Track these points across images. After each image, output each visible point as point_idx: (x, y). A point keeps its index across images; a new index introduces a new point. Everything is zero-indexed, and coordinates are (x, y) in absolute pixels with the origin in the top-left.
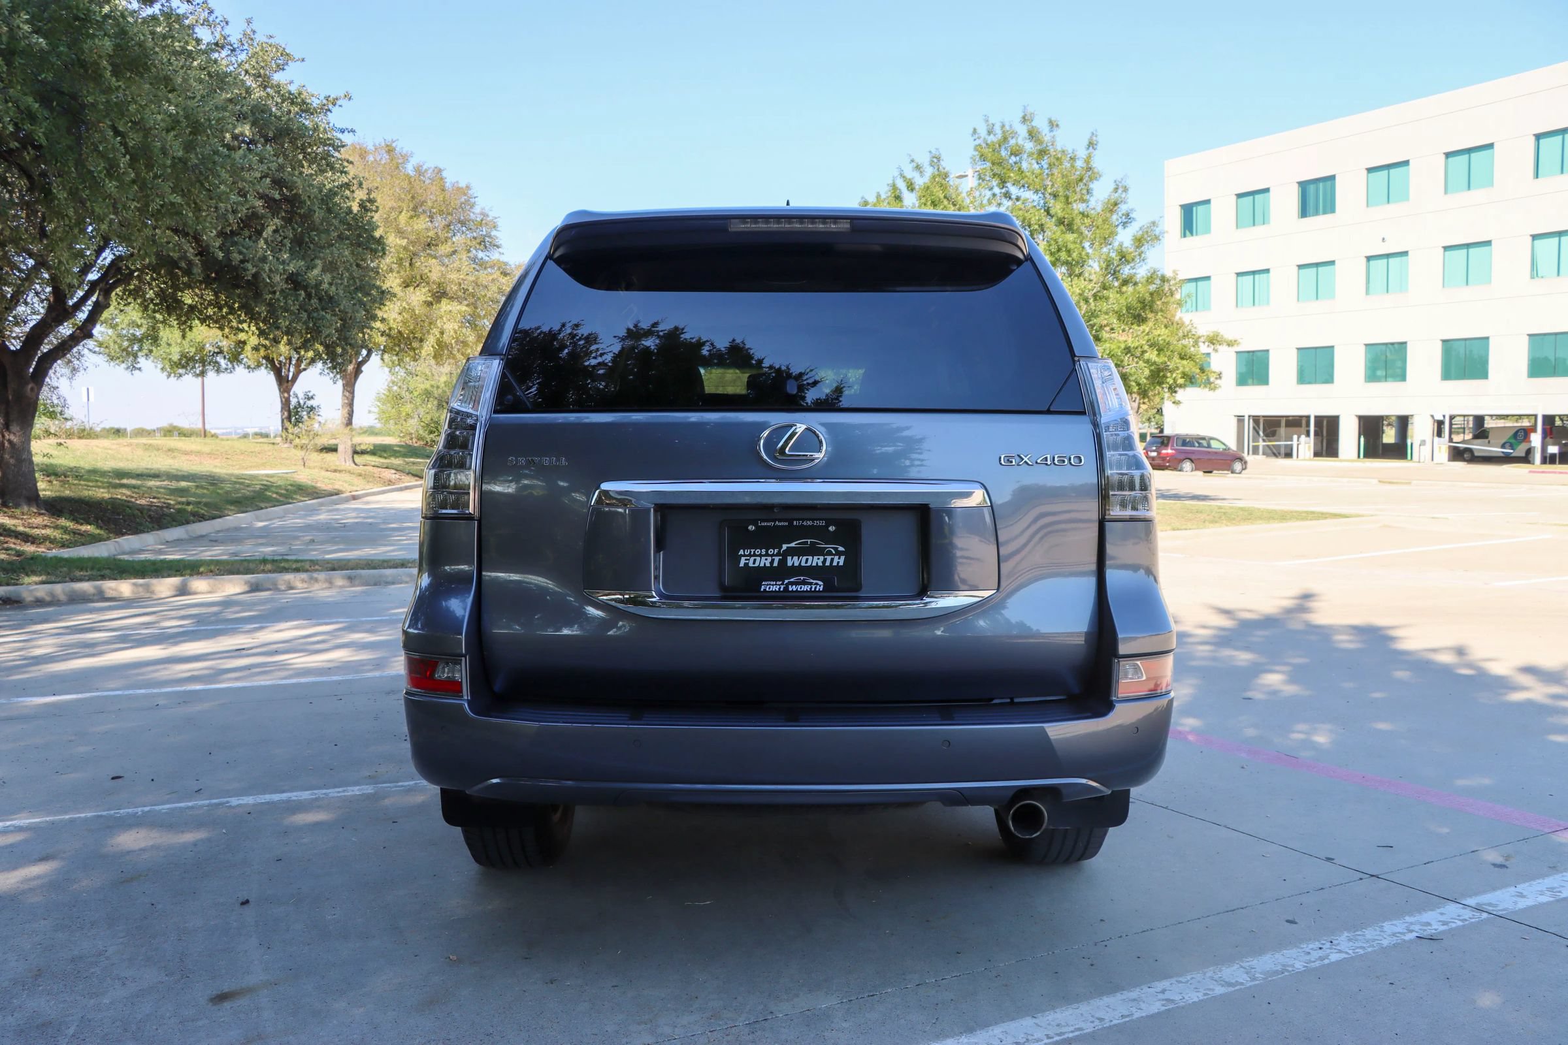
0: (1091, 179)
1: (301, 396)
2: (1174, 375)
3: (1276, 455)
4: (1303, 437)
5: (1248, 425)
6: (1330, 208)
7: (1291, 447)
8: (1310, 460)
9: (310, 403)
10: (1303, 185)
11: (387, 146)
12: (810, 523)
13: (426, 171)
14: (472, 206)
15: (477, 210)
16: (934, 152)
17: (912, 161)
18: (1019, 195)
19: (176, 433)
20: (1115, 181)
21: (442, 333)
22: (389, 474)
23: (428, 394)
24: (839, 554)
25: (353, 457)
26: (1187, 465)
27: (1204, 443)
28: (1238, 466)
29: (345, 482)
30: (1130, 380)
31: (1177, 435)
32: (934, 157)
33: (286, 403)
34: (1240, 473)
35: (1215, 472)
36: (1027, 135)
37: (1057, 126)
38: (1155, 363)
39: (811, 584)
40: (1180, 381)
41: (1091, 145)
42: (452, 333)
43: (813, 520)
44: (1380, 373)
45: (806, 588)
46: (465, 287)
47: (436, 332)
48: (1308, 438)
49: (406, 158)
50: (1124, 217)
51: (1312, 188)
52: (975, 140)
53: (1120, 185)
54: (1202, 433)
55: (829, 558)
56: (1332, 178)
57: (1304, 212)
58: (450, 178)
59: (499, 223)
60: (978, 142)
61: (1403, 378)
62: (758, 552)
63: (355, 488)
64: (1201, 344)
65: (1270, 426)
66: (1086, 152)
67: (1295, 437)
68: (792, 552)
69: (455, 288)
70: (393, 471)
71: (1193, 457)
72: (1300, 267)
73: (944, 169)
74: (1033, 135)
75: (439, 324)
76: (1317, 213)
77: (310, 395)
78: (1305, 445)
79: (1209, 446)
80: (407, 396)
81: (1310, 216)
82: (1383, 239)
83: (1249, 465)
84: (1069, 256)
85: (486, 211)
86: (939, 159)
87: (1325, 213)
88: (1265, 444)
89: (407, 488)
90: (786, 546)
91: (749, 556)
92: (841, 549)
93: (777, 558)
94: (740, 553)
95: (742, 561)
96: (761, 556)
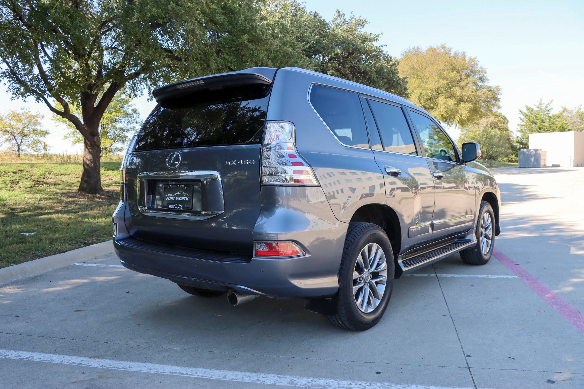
11: (442, 46)
12: (181, 186)
13: (459, 54)
14: (477, 65)
15: (479, 66)
21: (461, 115)
24: (187, 196)
39: (179, 206)
43: (182, 185)
45: (178, 208)
46: (471, 97)
47: (459, 115)
49: (450, 50)
55: (185, 198)
58: (468, 56)
59: (486, 71)
62: (170, 195)
68: (178, 196)
69: (466, 98)
75: (460, 112)
85: (482, 67)
90: (176, 193)
91: (169, 196)
92: (188, 195)
93: (174, 197)
94: (167, 195)
95: (167, 198)
96: (171, 196)
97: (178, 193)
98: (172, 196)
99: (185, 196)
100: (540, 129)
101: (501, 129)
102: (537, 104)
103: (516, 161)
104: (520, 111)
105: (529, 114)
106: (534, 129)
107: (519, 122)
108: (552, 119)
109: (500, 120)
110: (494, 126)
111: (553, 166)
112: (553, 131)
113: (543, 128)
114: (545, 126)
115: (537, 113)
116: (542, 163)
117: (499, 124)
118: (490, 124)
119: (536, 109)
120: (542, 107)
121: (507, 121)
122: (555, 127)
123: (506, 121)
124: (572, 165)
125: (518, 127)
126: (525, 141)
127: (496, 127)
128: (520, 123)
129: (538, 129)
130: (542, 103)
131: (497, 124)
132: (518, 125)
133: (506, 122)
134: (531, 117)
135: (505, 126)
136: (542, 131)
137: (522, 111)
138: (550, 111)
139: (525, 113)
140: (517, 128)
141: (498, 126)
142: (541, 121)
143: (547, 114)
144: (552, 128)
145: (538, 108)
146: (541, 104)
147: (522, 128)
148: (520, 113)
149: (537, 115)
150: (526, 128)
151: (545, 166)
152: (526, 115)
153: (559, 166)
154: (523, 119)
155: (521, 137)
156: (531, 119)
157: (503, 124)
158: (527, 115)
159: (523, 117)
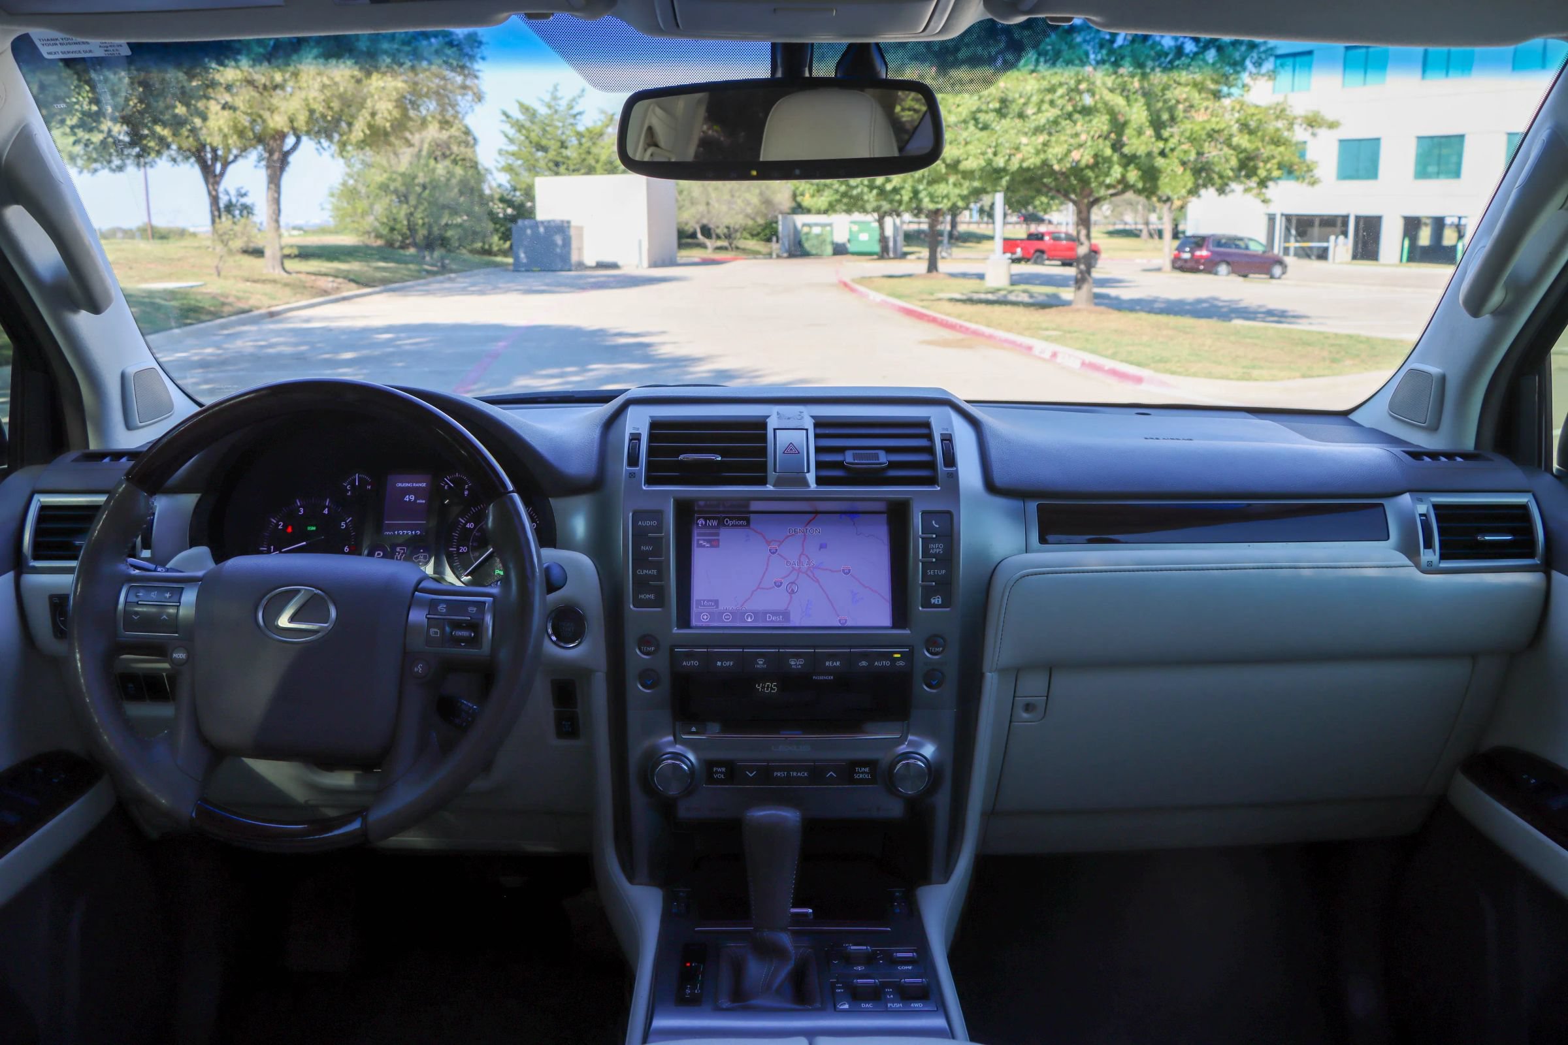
1: (233, 192)
2: (1268, 165)
3: (1308, 256)
4: (1341, 238)
5: (1280, 224)
7: (1326, 250)
8: (1347, 263)
9: (244, 200)
19: (120, 235)
22: (326, 283)
23: (384, 187)
25: (282, 264)
26: (1223, 269)
27: (1242, 244)
28: (1277, 270)
29: (265, 294)
30: (1215, 173)
31: (1213, 235)
33: (215, 200)
34: (1279, 278)
35: (1251, 276)
38: (1245, 150)
40: (1276, 173)
42: (386, 114)
44: (1432, 169)
47: (365, 113)
48: (1346, 240)
54: (1240, 234)
61: (1457, 174)
63: (274, 302)
64: (1296, 127)
65: (1302, 225)
67: (1332, 238)
70: (331, 279)
71: (1229, 259)
77: (243, 191)
78: (1341, 247)
79: (1247, 248)
80: (363, 190)
83: (1289, 269)
88: (1298, 245)
89: (344, 299)
100: (557, 164)
101: (460, 163)
102: (547, 98)
103: (505, 253)
104: (505, 114)
105: (528, 124)
106: (542, 163)
107: (503, 143)
108: (584, 140)
109: (454, 136)
110: (441, 151)
111: (601, 266)
112: (591, 171)
113: (564, 163)
114: (568, 158)
115: (546, 121)
116: (574, 258)
117: (455, 148)
118: (430, 145)
119: (543, 111)
120: (559, 105)
121: (475, 139)
122: (592, 162)
123: (470, 138)
124: (645, 263)
125: (499, 158)
126: (518, 196)
127: (445, 156)
128: (505, 147)
129: (551, 165)
130: (559, 94)
131: (449, 148)
132: (500, 152)
133: (472, 142)
134: (533, 131)
135: (468, 152)
136: (562, 169)
137: (510, 113)
138: (578, 117)
139: (518, 121)
140: (497, 162)
141: (451, 154)
142: (559, 144)
143: (572, 124)
144: (586, 163)
145: (550, 107)
146: (555, 98)
147: (510, 162)
148: (504, 118)
149: (548, 125)
150: (519, 162)
151: (581, 266)
152: (520, 127)
153: (614, 266)
154: (510, 136)
155: (508, 186)
156: (533, 136)
157: (463, 149)
158: (523, 126)
159: (511, 132)
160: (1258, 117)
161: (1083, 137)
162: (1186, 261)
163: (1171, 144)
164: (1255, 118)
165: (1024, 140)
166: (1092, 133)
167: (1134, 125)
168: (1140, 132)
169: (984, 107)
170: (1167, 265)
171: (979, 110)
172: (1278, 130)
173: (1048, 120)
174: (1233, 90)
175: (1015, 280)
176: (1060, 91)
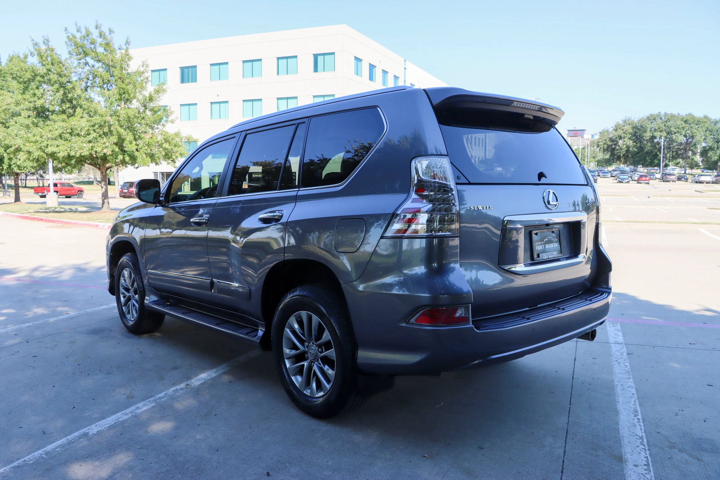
0: (129, 60)
2: (176, 155)
5: (159, 176)
6: (194, 80)
10: (182, 69)
16: (45, 36)
17: (33, 40)
18: (94, 64)
20: (143, 62)
24: (556, 242)
30: (156, 157)
32: (45, 40)
36: (99, 35)
37: (113, 32)
38: (167, 149)
41: (127, 43)
50: (146, 79)
51: (186, 70)
52: (66, 33)
53: (145, 64)
56: (195, 66)
57: (183, 81)
60: (68, 34)
66: (126, 46)
72: (181, 105)
73: (52, 47)
74: (101, 35)
76: (188, 82)
81: (185, 83)
82: (218, 95)
84: (129, 97)
86: (48, 41)
87: (192, 82)
90: (545, 240)
91: (538, 245)
92: (557, 240)
93: (544, 245)
94: (536, 244)
95: (537, 248)
96: (540, 245)
97: (546, 240)
98: (542, 244)
99: (554, 242)
160: (172, 137)
161: (107, 144)
162: (125, 193)
163: (140, 147)
164: (171, 138)
165: (85, 145)
166: (110, 143)
167: (128, 139)
168: (131, 143)
169: (65, 132)
170: (118, 195)
171: (63, 133)
172: (177, 141)
173: (93, 137)
174: (159, 126)
175: (60, 204)
176: (97, 126)
